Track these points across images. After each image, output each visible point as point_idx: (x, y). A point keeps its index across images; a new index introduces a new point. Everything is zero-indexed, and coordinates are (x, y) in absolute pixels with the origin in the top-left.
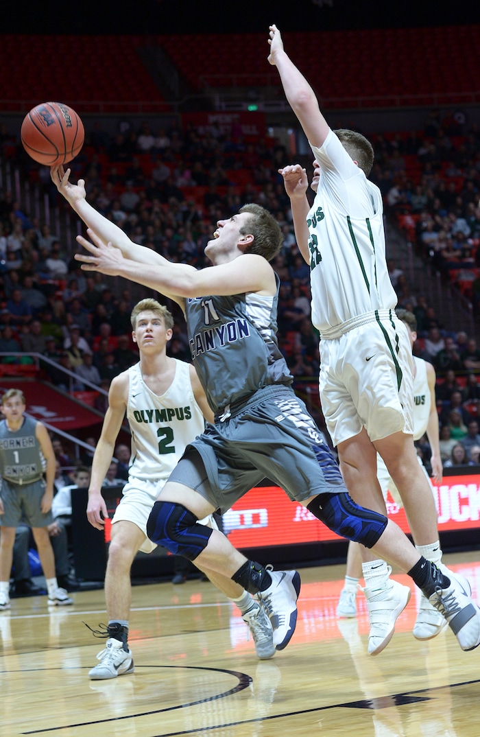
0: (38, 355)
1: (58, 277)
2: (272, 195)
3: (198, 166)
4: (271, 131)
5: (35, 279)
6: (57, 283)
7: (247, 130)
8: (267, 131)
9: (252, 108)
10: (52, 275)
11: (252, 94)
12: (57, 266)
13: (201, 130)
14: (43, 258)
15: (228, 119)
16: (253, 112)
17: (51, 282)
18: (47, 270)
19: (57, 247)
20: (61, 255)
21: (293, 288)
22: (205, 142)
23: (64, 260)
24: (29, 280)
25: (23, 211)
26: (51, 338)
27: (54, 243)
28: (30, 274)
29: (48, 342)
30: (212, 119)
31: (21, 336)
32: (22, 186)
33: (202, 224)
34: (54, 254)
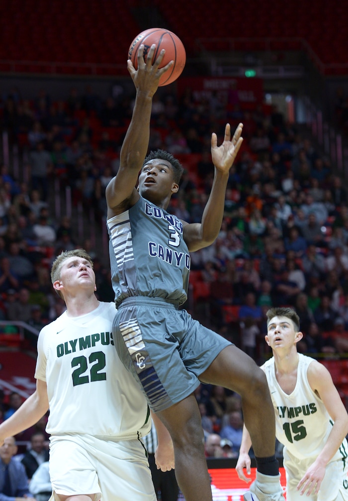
0: (22, 324)
1: (45, 244)
2: (267, 164)
3: (193, 133)
4: (269, 98)
5: (22, 246)
6: (44, 250)
7: (244, 96)
8: (263, 98)
9: (250, 73)
10: (39, 242)
11: (250, 59)
12: (45, 233)
13: (197, 95)
14: (30, 224)
15: (225, 84)
16: (251, 79)
17: (38, 249)
18: (34, 237)
19: (45, 213)
20: (50, 221)
21: (287, 260)
22: (201, 109)
23: (52, 226)
24: (15, 247)
25: (11, 175)
26: (37, 307)
27: (42, 209)
28: (18, 240)
29: (33, 312)
30: (208, 84)
31: (7, 305)
32: (11, 149)
33: (195, 192)
34: (42, 221)
